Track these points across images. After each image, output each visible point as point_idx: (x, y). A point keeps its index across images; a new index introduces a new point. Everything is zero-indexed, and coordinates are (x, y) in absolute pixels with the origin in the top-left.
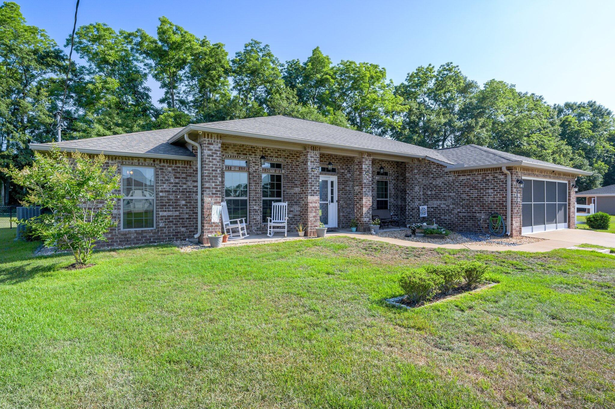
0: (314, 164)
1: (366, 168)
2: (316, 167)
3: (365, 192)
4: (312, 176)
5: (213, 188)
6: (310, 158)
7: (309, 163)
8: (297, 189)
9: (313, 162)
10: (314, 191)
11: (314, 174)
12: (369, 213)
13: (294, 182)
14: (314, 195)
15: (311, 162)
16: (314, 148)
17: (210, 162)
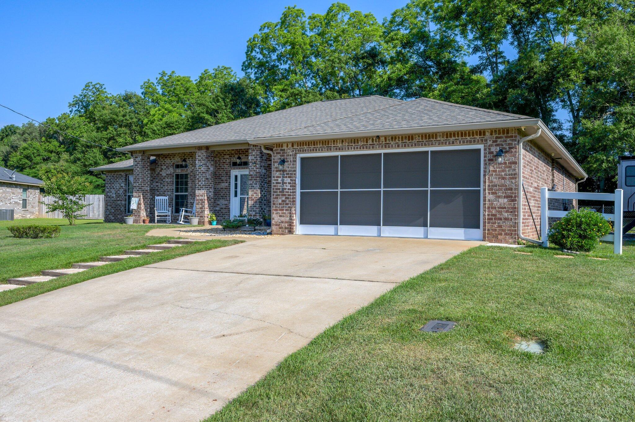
0: (201, 162)
1: (252, 160)
2: (203, 164)
3: (251, 184)
4: (199, 173)
5: (138, 186)
6: (198, 157)
7: (197, 162)
8: (223, 184)
9: (201, 160)
10: (200, 185)
11: (201, 171)
12: (255, 206)
13: (221, 178)
14: (200, 190)
15: (199, 160)
16: (200, 148)
17: (136, 169)
